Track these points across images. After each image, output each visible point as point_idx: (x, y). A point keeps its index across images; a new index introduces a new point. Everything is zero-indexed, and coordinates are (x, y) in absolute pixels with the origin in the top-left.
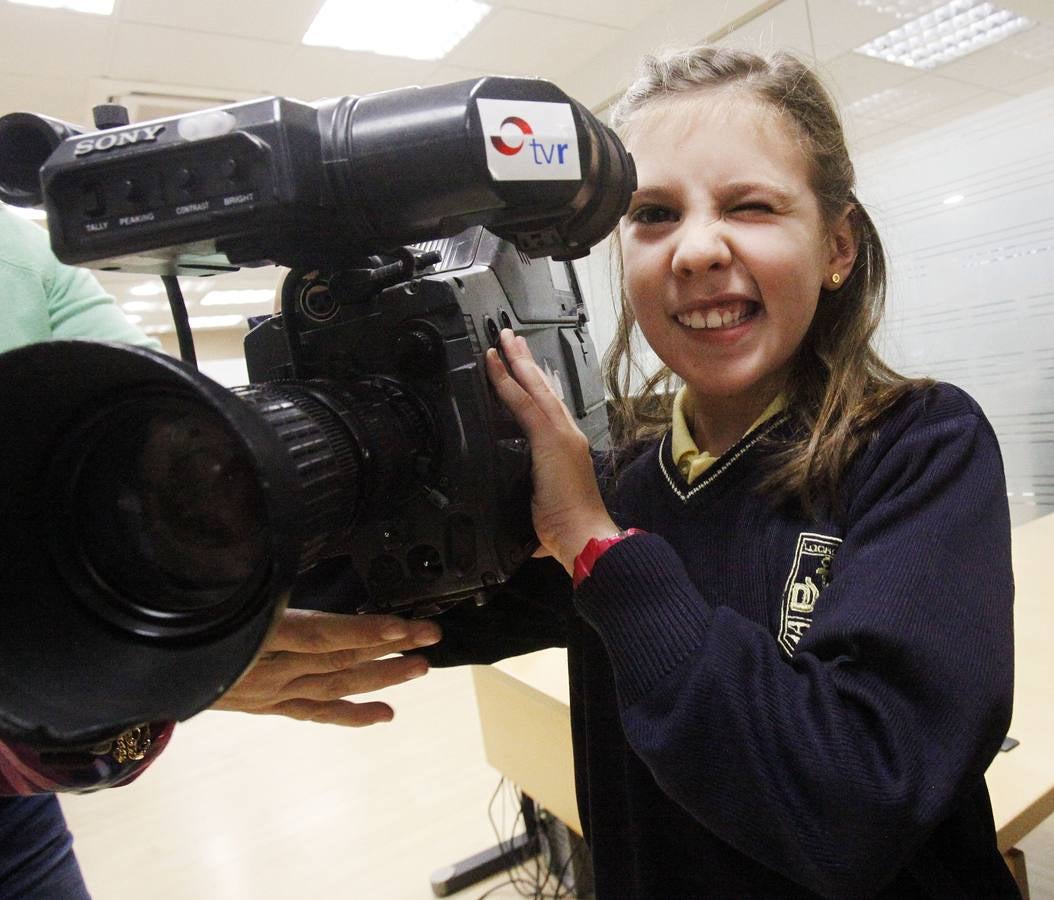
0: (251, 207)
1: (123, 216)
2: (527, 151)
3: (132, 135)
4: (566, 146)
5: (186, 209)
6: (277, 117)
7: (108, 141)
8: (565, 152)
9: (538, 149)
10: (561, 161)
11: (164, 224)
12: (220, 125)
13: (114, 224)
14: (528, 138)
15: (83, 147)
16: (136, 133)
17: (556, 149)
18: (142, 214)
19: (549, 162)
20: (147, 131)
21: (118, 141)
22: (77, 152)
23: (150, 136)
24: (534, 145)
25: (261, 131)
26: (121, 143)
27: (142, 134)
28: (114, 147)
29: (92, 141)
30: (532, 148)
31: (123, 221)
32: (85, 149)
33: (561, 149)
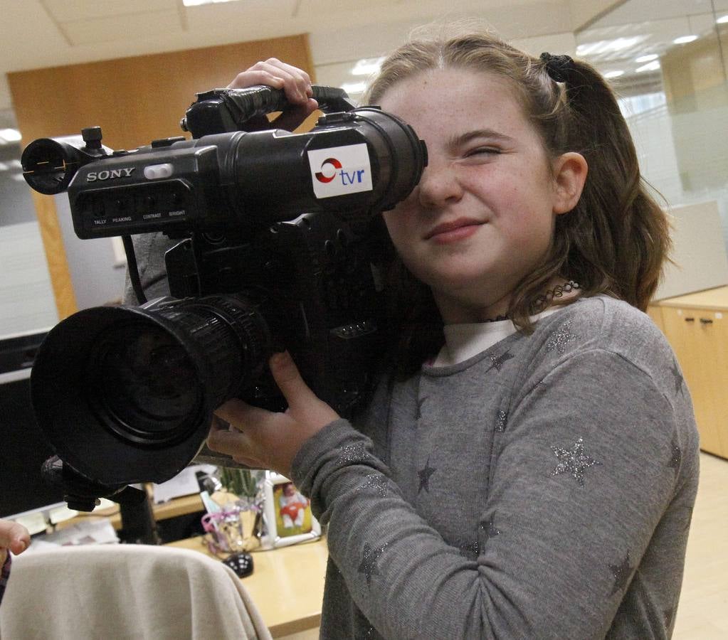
0: (184, 219)
1: (115, 218)
2: (338, 178)
3: (118, 172)
4: (363, 171)
5: (149, 216)
6: (197, 170)
7: (104, 175)
8: (362, 175)
9: (345, 176)
10: (360, 180)
11: (137, 224)
12: (165, 171)
13: (109, 222)
14: (339, 171)
15: (91, 177)
16: (120, 170)
17: (356, 173)
18: (125, 217)
19: (352, 182)
20: (126, 170)
21: (110, 175)
22: (88, 180)
23: (128, 175)
24: (342, 174)
25: (188, 176)
26: (112, 177)
27: (123, 173)
28: (109, 178)
29: (96, 174)
30: (341, 176)
31: (114, 220)
32: (93, 178)
33: (359, 173)
